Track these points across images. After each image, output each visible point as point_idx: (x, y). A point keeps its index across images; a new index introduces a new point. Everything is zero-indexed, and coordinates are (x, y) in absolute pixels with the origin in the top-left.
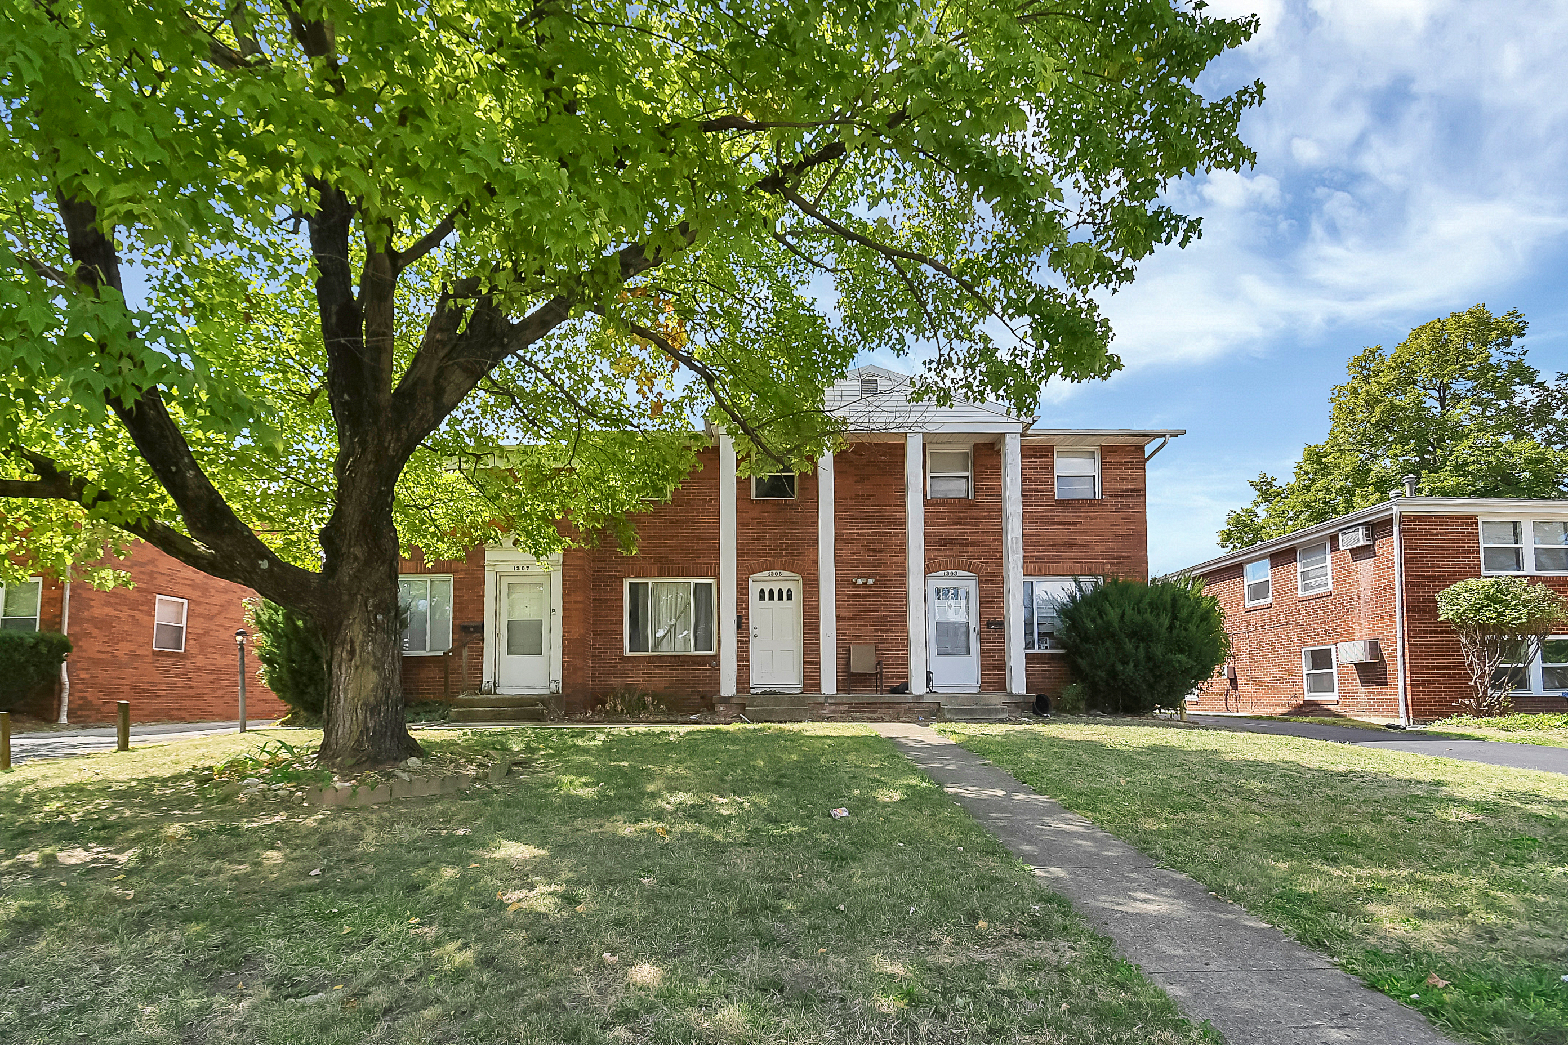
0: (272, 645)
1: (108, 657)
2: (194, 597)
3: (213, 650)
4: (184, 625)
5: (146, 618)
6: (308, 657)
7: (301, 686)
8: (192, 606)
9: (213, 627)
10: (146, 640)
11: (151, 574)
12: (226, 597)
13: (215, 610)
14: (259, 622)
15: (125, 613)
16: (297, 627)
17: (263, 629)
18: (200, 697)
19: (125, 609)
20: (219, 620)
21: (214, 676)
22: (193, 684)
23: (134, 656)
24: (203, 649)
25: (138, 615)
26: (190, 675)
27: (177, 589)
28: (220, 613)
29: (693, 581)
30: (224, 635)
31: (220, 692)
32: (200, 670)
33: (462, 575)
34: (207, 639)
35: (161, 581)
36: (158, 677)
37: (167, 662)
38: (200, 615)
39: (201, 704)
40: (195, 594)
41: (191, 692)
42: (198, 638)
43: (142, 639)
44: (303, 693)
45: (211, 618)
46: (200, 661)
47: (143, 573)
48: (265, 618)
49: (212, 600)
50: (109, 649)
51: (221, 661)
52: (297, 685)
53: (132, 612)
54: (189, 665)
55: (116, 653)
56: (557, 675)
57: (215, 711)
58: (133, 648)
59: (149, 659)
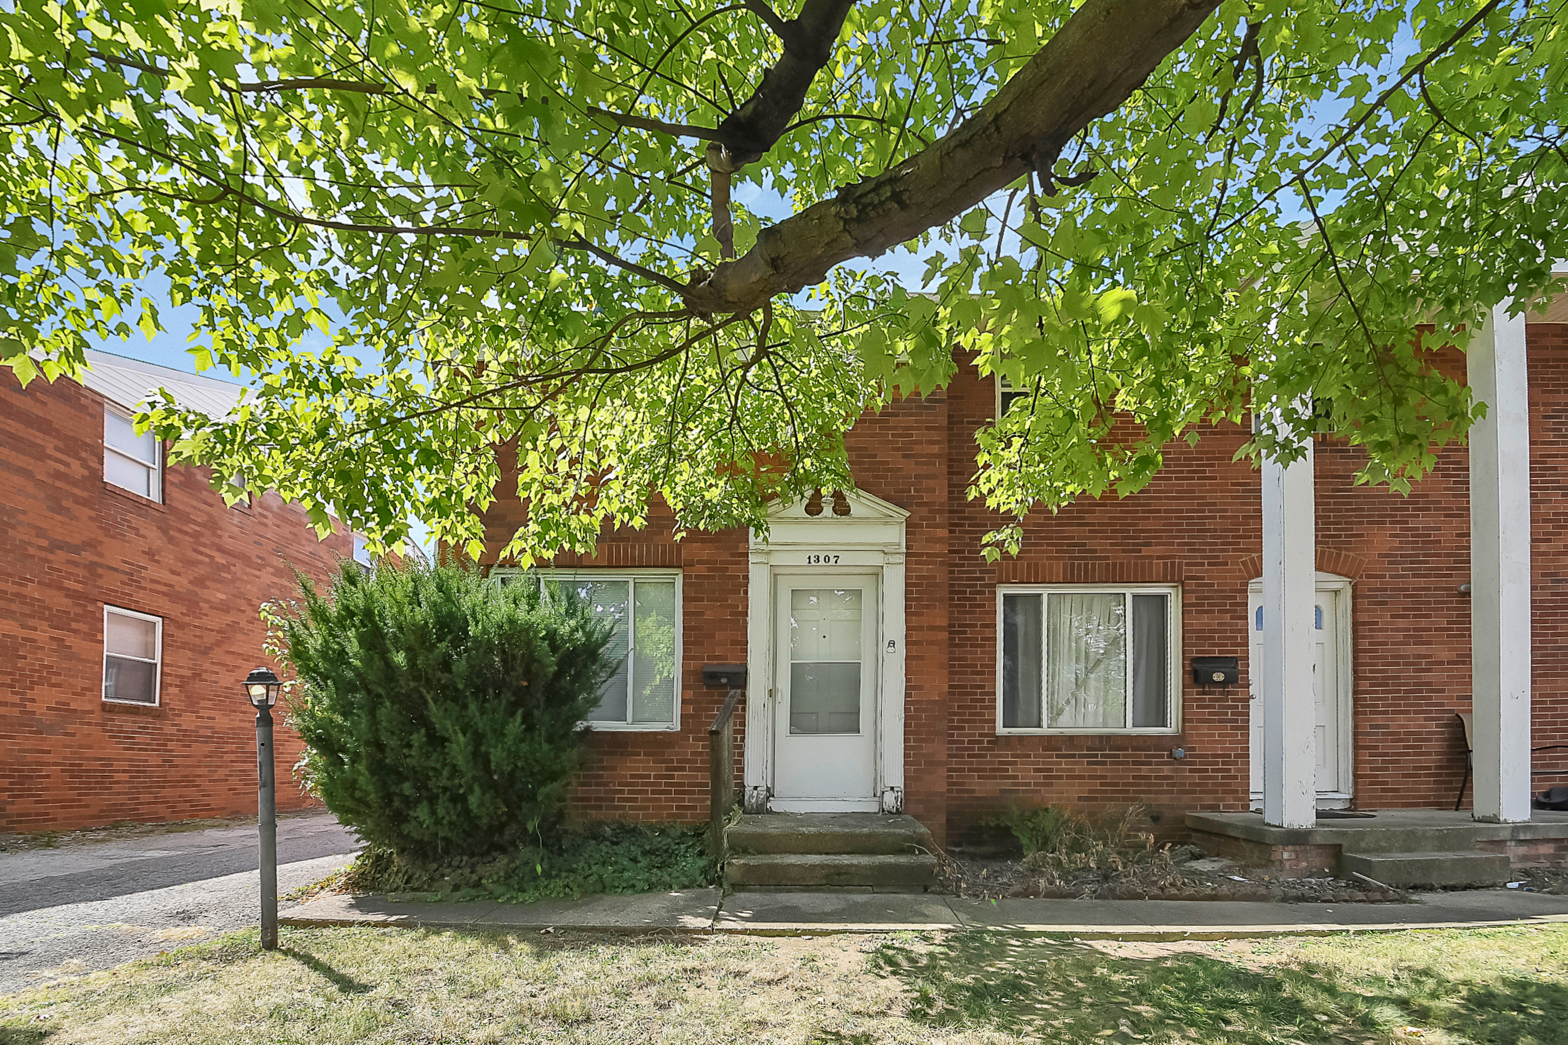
0: (332, 708)
1: (16, 712)
2: (173, 614)
3: (208, 704)
4: (158, 660)
5: (87, 645)
6: (418, 738)
7: (397, 803)
8: (172, 630)
9: (207, 666)
10: (87, 683)
11: (92, 567)
12: (229, 618)
13: (210, 638)
14: (298, 652)
15: (43, 633)
16: (389, 666)
17: (308, 670)
18: (188, 781)
19: (45, 625)
20: (217, 654)
21: (211, 747)
22: (177, 761)
23: (64, 711)
24: (192, 702)
25: (70, 640)
26: (171, 745)
27: (140, 596)
28: (218, 644)
29: (1130, 591)
30: (226, 679)
31: (222, 772)
32: (187, 737)
33: (701, 570)
34: (197, 686)
35: (111, 582)
36: (113, 750)
37: (128, 723)
38: (184, 645)
39: (191, 792)
40: (176, 610)
41: (173, 774)
42: (183, 684)
43: (80, 683)
44: (399, 818)
45: (206, 651)
46: (188, 721)
47: (76, 564)
48: (314, 643)
49: (205, 621)
50: (16, 699)
51: (222, 722)
52: (388, 798)
53: (57, 633)
54: (169, 729)
55: (30, 706)
56: (895, 775)
57: (214, 803)
58: (63, 697)
59: (96, 717)
